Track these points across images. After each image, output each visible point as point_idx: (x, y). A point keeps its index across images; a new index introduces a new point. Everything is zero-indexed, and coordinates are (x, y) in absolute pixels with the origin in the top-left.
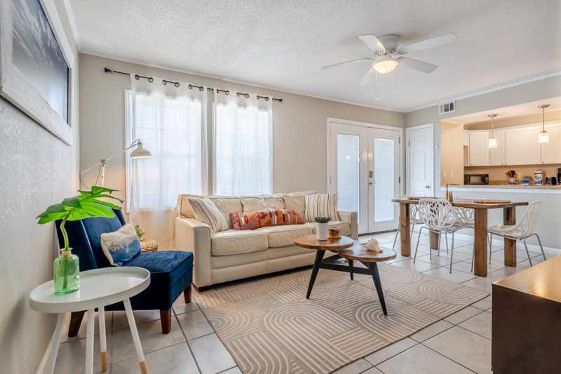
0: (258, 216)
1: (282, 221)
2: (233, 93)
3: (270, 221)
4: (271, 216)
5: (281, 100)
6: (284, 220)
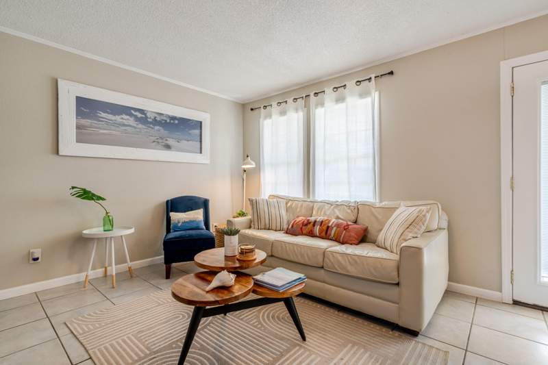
0: (303, 223)
1: (323, 234)
2: (329, 90)
3: (311, 231)
4: (314, 225)
5: (391, 73)
6: (326, 233)
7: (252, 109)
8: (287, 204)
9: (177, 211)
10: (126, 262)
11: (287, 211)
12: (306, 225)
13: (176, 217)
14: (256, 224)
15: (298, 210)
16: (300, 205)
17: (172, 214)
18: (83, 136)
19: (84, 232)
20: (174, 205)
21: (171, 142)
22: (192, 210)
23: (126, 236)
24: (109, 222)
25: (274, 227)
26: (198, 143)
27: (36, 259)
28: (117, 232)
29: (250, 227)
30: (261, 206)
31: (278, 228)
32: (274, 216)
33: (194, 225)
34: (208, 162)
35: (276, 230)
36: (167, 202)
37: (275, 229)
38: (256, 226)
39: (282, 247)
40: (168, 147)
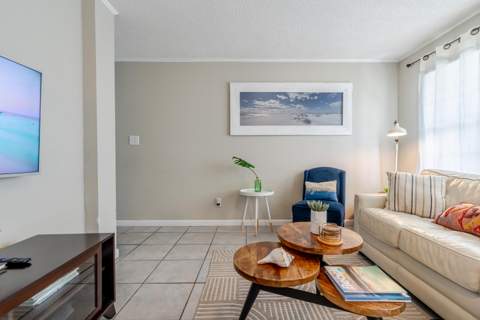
0: (465, 214)
7: (409, 66)
8: (448, 183)
9: (312, 180)
10: (268, 218)
11: (447, 192)
12: (470, 216)
13: (311, 186)
14: (392, 204)
15: (467, 193)
16: (471, 185)
17: (307, 183)
18: (245, 120)
19: (242, 191)
20: (311, 175)
21: (310, 117)
22: (327, 180)
23: (268, 197)
24: (258, 185)
25: (419, 212)
26: (339, 115)
27: (218, 204)
28: (263, 194)
29: (384, 207)
30: (402, 183)
31: (427, 214)
32: (420, 197)
33: (326, 196)
34: (349, 133)
35: (422, 217)
36: (306, 172)
37: (421, 214)
38: (392, 207)
39: (411, 241)
40: (308, 122)
